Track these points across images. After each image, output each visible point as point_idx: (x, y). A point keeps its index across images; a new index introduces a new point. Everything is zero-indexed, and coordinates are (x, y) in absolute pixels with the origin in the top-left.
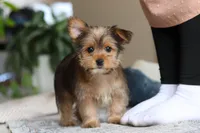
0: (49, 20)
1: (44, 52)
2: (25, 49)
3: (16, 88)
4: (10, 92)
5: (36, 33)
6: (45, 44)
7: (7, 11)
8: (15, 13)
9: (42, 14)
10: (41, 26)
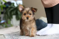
0: (16, 5)
1: (14, 14)
2: (9, 13)
4: (4, 26)
5: (12, 9)
6: (15, 12)
7: (4, 3)
8: (6, 3)
9: (14, 4)
10: (13, 7)
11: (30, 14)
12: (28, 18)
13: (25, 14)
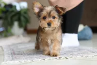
1: (16, 20)
2: (9, 19)
3: (6, 33)
5: (13, 14)
11: (54, 18)
12: (49, 24)
13: (44, 18)
